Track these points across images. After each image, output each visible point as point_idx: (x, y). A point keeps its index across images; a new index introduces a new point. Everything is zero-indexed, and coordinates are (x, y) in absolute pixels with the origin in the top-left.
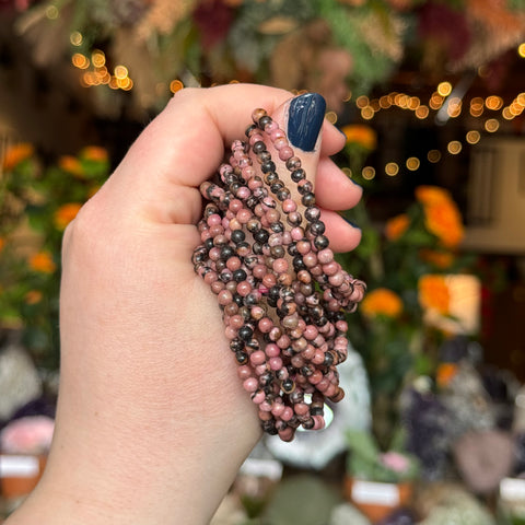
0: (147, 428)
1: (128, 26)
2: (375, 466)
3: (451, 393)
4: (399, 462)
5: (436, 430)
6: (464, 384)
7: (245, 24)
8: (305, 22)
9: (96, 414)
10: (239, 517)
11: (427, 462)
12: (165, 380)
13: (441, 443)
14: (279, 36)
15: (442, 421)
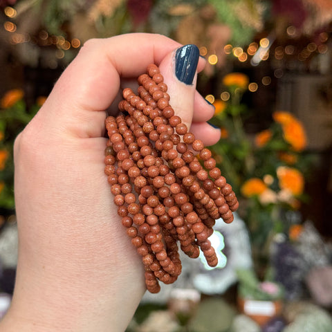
0: (78, 275)
1: (83, 12)
2: (256, 291)
3: (299, 243)
4: (272, 288)
5: (293, 268)
6: (308, 238)
7: (159, 9)
8: (199, 7)
9: (44, 267)
10: (174, 326)
11: (288, 288)
12: (88, 243)
13: (296, 276)
14: (182, 17)
15: (296, 261)
